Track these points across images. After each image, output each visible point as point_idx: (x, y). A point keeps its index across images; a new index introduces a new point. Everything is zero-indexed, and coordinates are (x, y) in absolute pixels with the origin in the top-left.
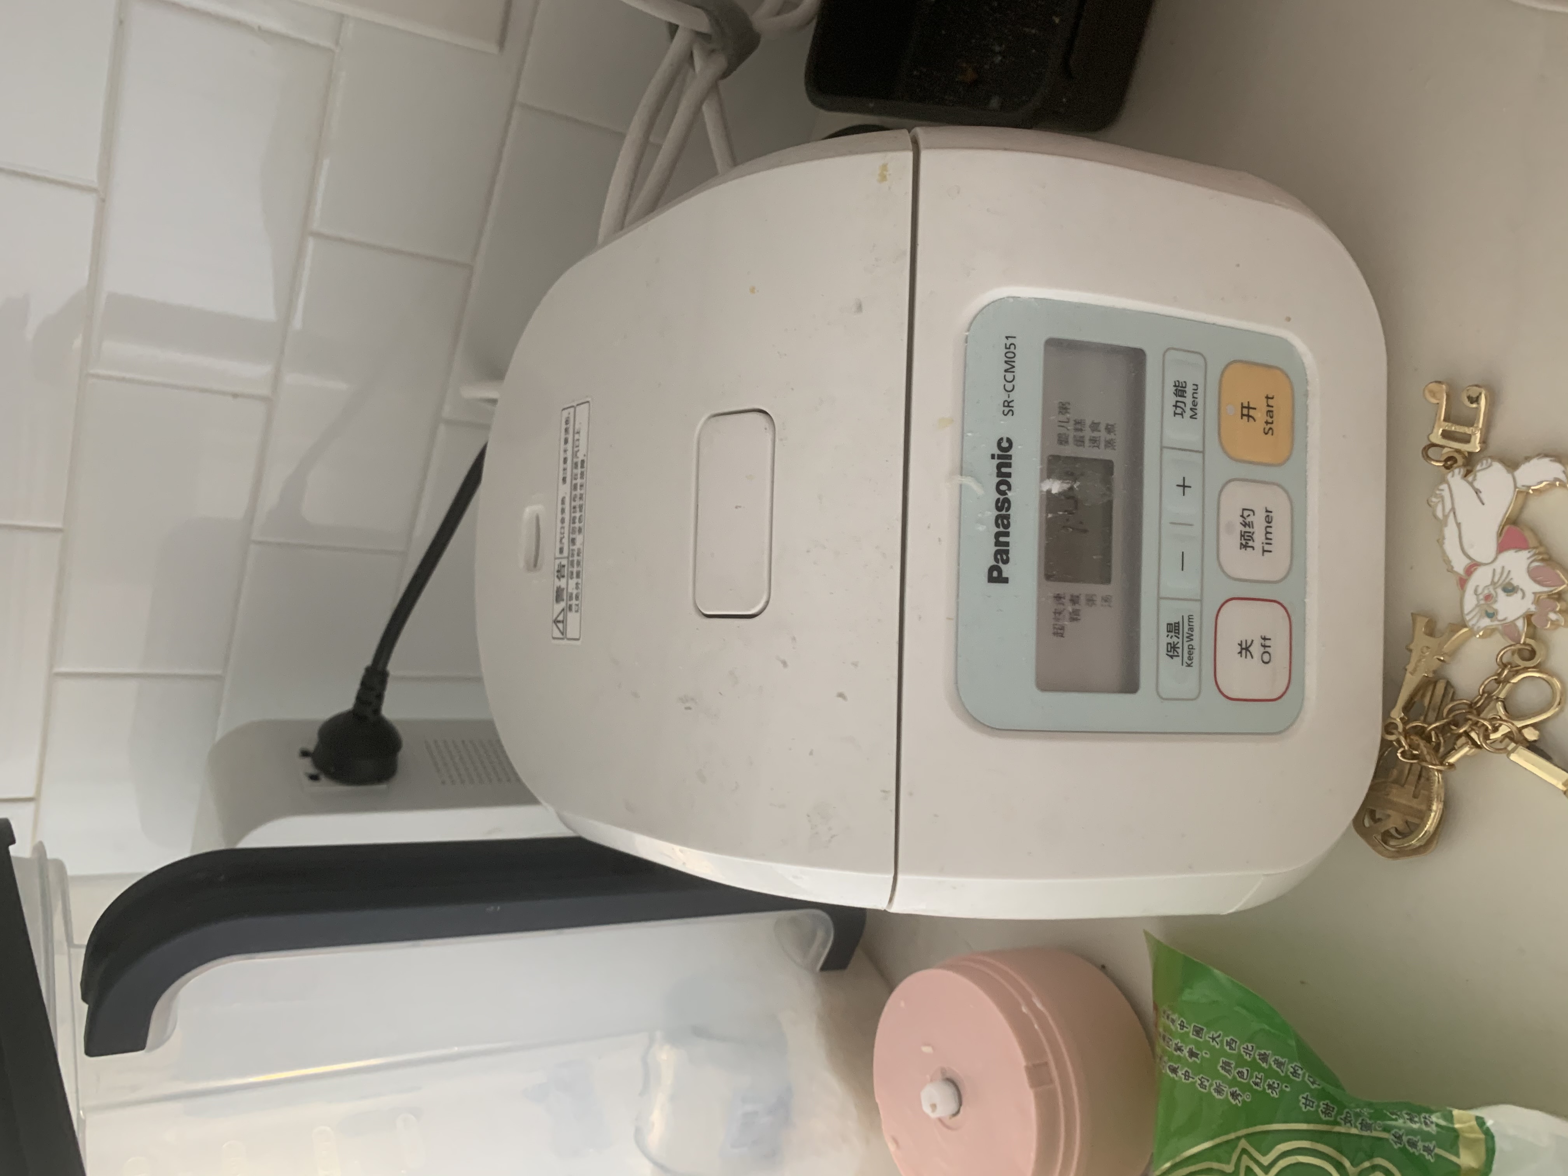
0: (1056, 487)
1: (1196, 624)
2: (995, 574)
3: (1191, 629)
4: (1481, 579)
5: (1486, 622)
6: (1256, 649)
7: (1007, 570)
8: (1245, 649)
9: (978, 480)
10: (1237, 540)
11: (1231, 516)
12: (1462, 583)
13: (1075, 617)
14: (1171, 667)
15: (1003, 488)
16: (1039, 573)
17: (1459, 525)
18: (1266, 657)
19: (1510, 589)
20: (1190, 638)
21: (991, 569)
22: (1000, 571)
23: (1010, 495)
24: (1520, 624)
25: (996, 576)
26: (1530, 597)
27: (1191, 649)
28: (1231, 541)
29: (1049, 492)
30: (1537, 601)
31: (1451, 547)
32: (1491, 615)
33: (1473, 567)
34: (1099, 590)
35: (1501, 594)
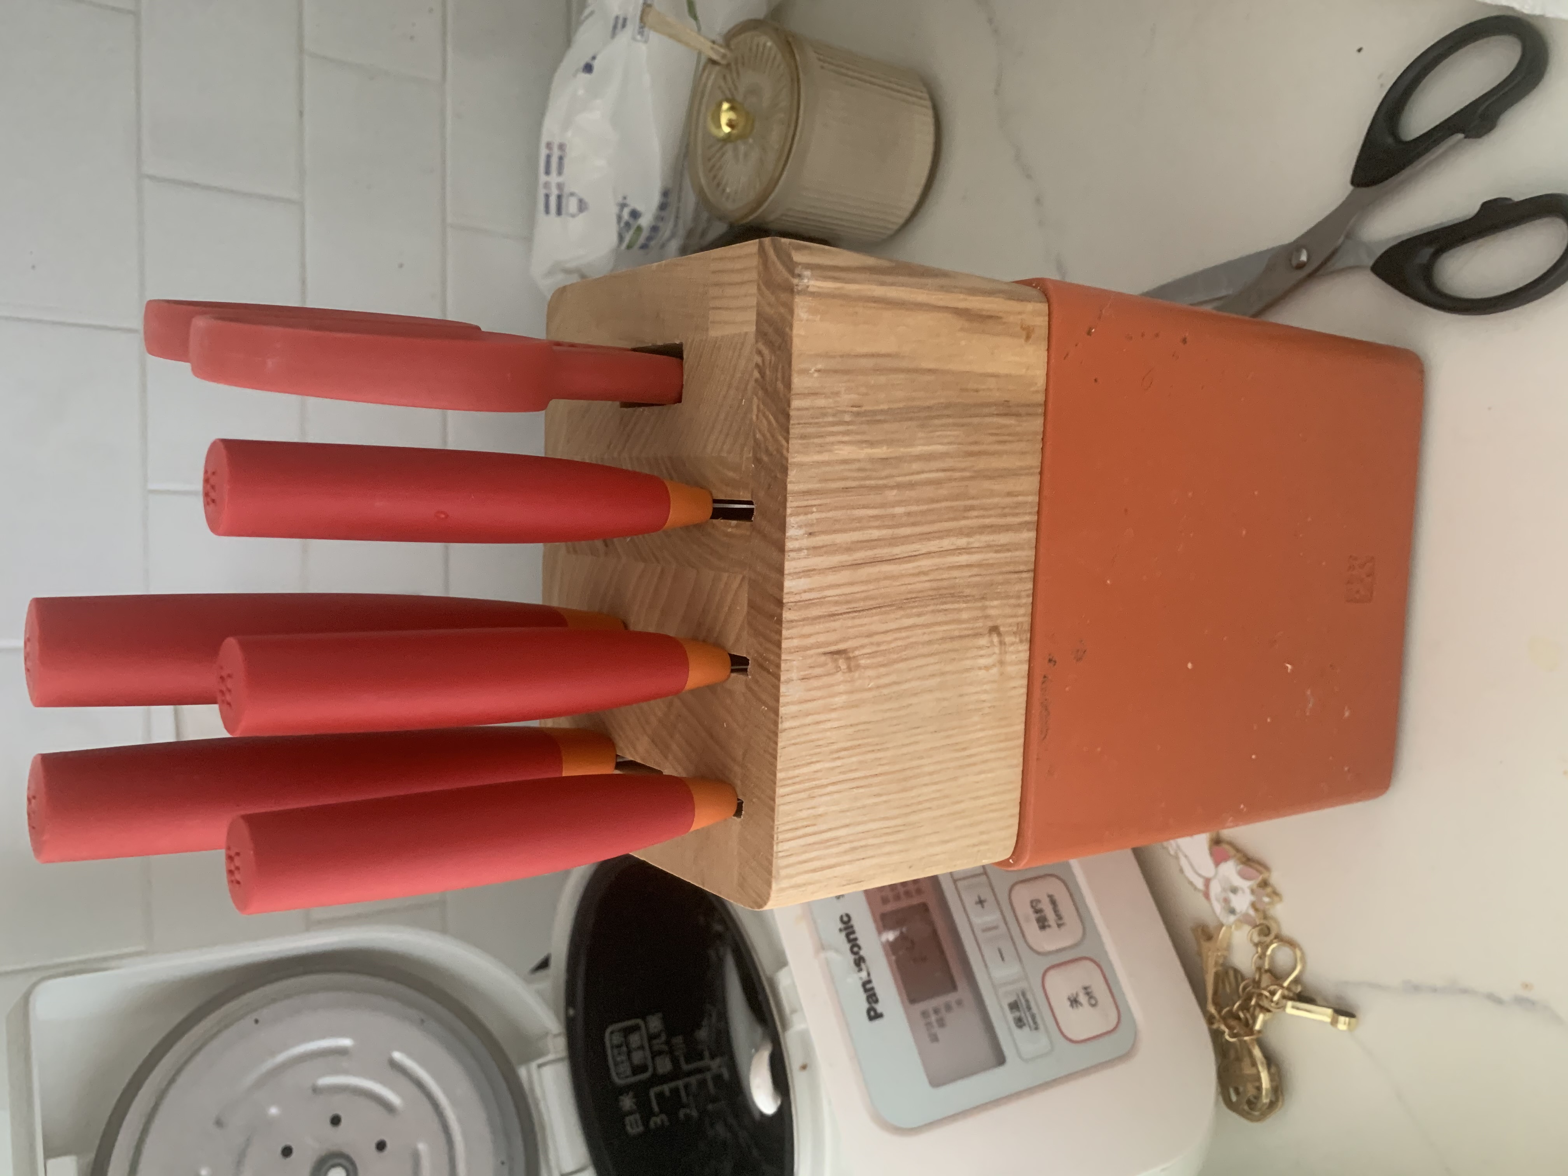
0: (891, 936)
1: (1029, 996)
2: (872, 1013)
3: (1027, 1001)
4: (1215, 889)
5: (1232, 918)
6: (1083, 998)
7: (879, 1008)
8: (1074, 1002)
9: (837, 951)
10: (1035, 925)
11: (1025, 910)
12: (1207, 895)
13: (941, 1023)
14: (1023, 1035)
15: (856, 949)
16: (903, 1002)
17: (1186, 856)
18: (1093, 1002)
19: (1234, 890)
20: (1029, 1008)
21: (869, 1011)
22: (875, 1010)
23: (862, 953)
24: (1252, 912)
25: (874, 1015)
26: (1248, 891)
27: (1033, 1017)
28: (1031, 928)
29: (888, 941)
30: (1253, 892)
31: (1189, 873)
32: (1232, 911)
33: (1207, 882)
34: (951, 998)
35: (1232, 896)
